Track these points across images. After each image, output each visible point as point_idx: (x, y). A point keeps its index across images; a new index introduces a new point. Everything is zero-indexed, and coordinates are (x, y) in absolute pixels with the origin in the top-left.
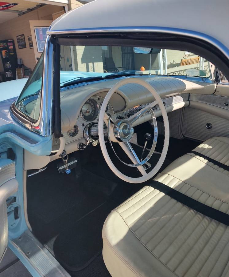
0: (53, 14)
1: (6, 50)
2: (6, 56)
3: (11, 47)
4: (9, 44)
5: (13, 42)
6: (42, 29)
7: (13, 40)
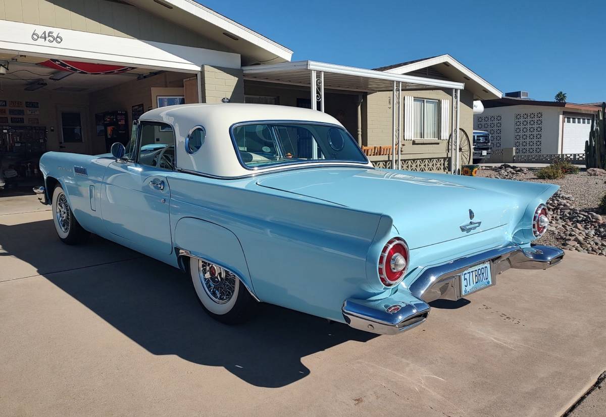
0: (184, 80)
1: (113, 127)
2: (113, 134)
3: (123, 122)
4: (119, 117)
5: (126, 115)
6: (168, 99)
7: (126, 112)
